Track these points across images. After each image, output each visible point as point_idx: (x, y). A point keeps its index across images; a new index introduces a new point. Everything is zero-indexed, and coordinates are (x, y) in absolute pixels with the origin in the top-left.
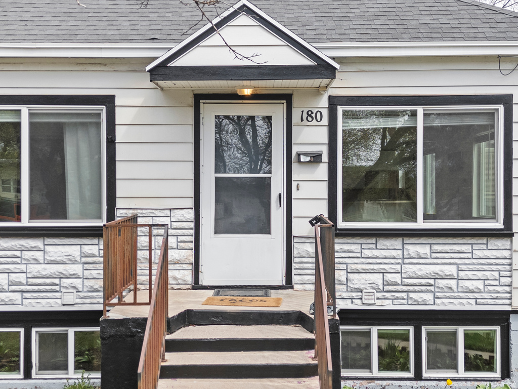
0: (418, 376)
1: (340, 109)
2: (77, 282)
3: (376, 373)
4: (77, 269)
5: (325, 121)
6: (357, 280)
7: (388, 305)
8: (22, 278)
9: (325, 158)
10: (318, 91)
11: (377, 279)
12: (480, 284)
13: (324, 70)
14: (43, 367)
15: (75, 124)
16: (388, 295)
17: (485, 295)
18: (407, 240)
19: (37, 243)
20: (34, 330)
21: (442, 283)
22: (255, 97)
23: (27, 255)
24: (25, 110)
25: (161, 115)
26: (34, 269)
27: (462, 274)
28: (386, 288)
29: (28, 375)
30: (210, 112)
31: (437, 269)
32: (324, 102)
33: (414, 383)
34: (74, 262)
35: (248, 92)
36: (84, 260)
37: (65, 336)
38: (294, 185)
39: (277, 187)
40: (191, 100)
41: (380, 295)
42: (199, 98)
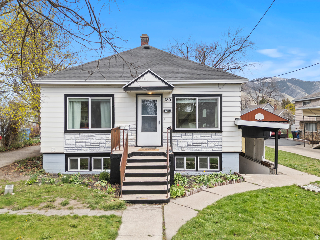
0: (197, 170)
1: (176, 98)
2: (104, 145)
3: (185, 169)
4: (104, 141)
5: (172, 101)
6: (180, 144)
7: (189, 151)
8: (89, 144)
9: (172, 111)
10: (169, 93)
11: (186, 144)
12: (213, 145)
13: (170, 88)
14: (95, 168)
15: (103, 102)
16: (189, 148)
17: (215, 148)
18: (194, 133)
19: (93, 134)
20: (92, 158)
21: (203, 145)
22: (152, 94)
23: (90, 137)
24: (90, 98)
25: (127, 100)
26: (92, 141)
27: (209, 142)
28: (188, 146)
29: (91, 170)
30: (140, 99)
31: (202, 141)
32: (171, 96)
33: (196, 172)
34: (103, 139)
35: (150, 93)
36: (106, 139)
37: (101, 159)
38: (163, 118)
39: (159, 119)
40: (135, 95)
41: (186, 148)
42: (137, 95)
